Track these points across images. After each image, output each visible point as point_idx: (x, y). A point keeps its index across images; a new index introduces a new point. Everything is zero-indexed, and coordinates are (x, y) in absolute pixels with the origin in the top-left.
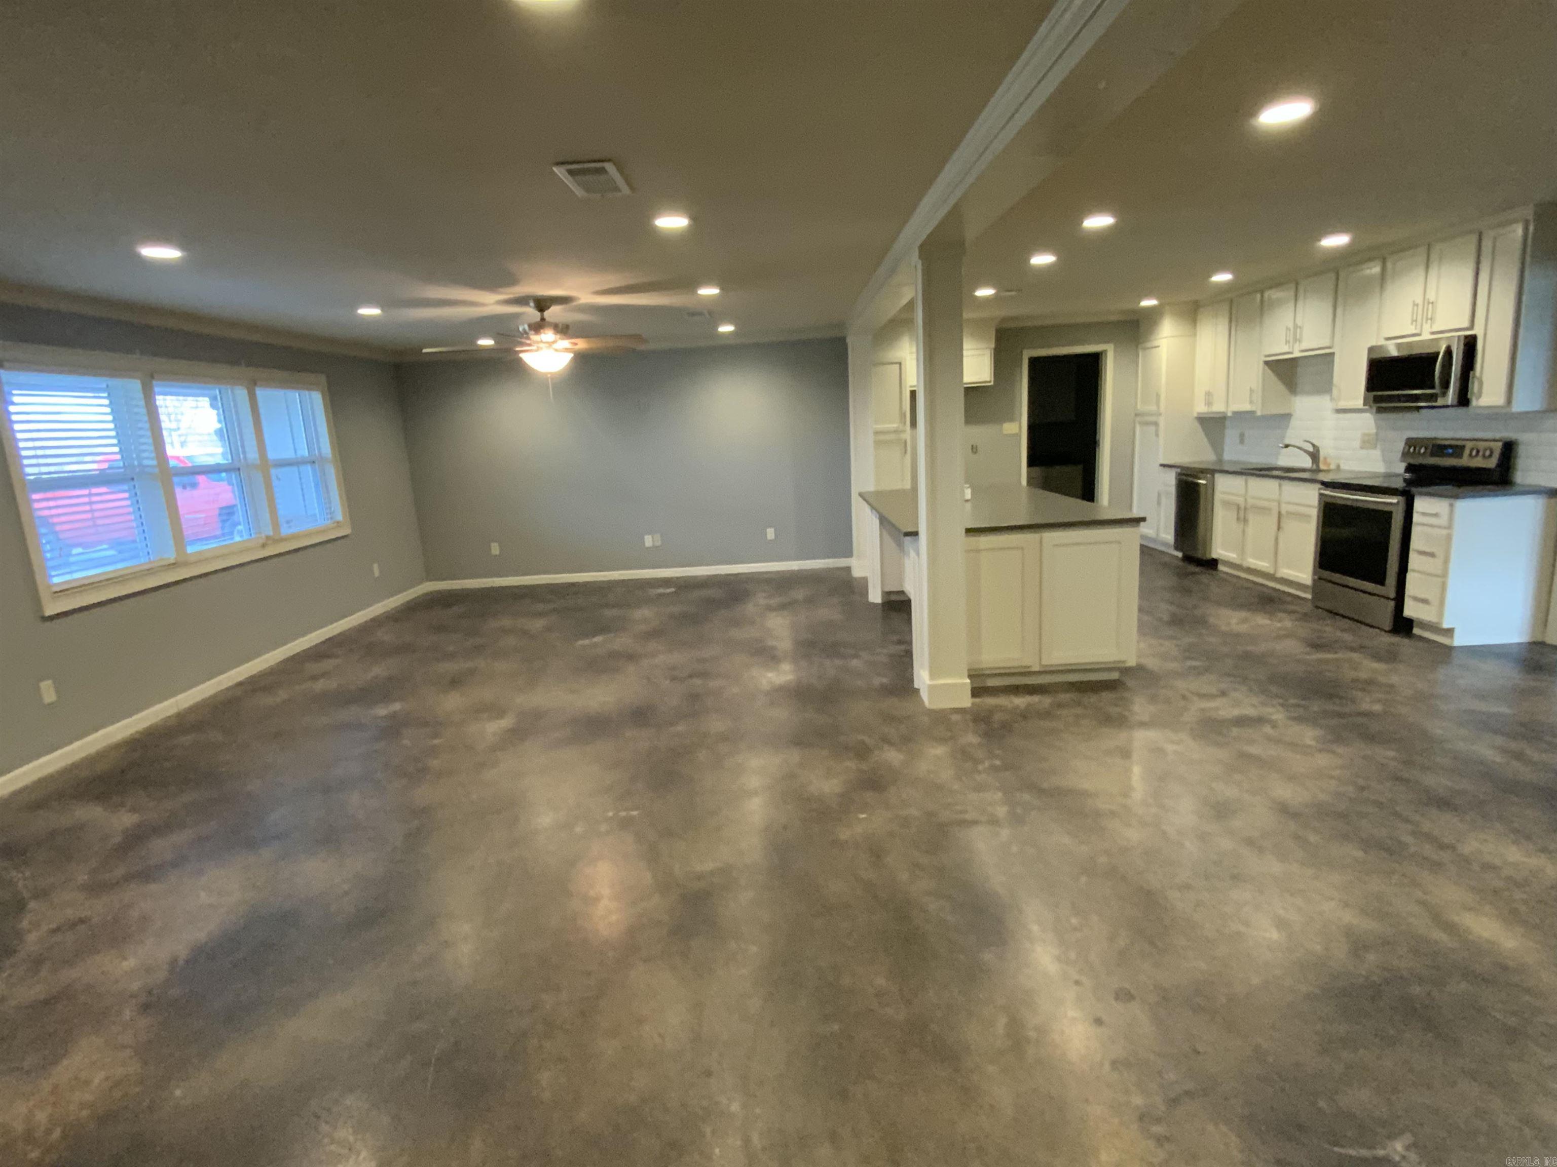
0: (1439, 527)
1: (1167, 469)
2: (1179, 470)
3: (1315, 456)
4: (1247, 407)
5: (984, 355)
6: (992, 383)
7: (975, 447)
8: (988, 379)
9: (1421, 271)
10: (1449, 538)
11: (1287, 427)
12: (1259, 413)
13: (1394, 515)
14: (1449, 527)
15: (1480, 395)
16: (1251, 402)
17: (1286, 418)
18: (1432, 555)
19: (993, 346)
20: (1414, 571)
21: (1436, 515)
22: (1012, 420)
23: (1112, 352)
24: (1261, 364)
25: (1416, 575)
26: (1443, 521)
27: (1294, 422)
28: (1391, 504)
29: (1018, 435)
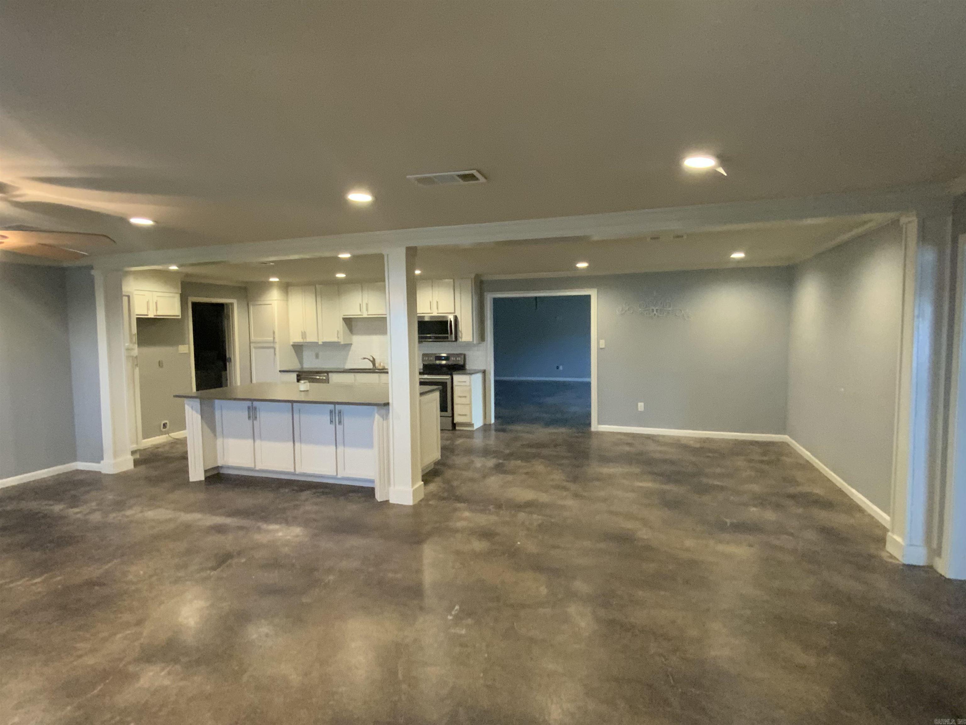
0: (466, 386)
1: (283, 373)
2: (297, 373)
3: (373, 362)
4: (335, 339)
5: (174, 297)
6: (180, 317)
7: (161, 362)
8: (177, 314)
9: (431, 291)
10: (470, 390)
11: (349, 350)
12: (342, 343)
13: (448, 383)
14: (470, 386)
15: (461, 338)
16: (338, 338)
17: (347, 346)
18: (465, 397)
19: (180, 292)
20: (457, 404)
21: (465, 382)
22: (183, 343)
23: (236, 305)
24: (342, 319)
25: (459, 406)
26: (468, 384)
27: (353, 347)
28: (446, 379)
29: (189, 353)
